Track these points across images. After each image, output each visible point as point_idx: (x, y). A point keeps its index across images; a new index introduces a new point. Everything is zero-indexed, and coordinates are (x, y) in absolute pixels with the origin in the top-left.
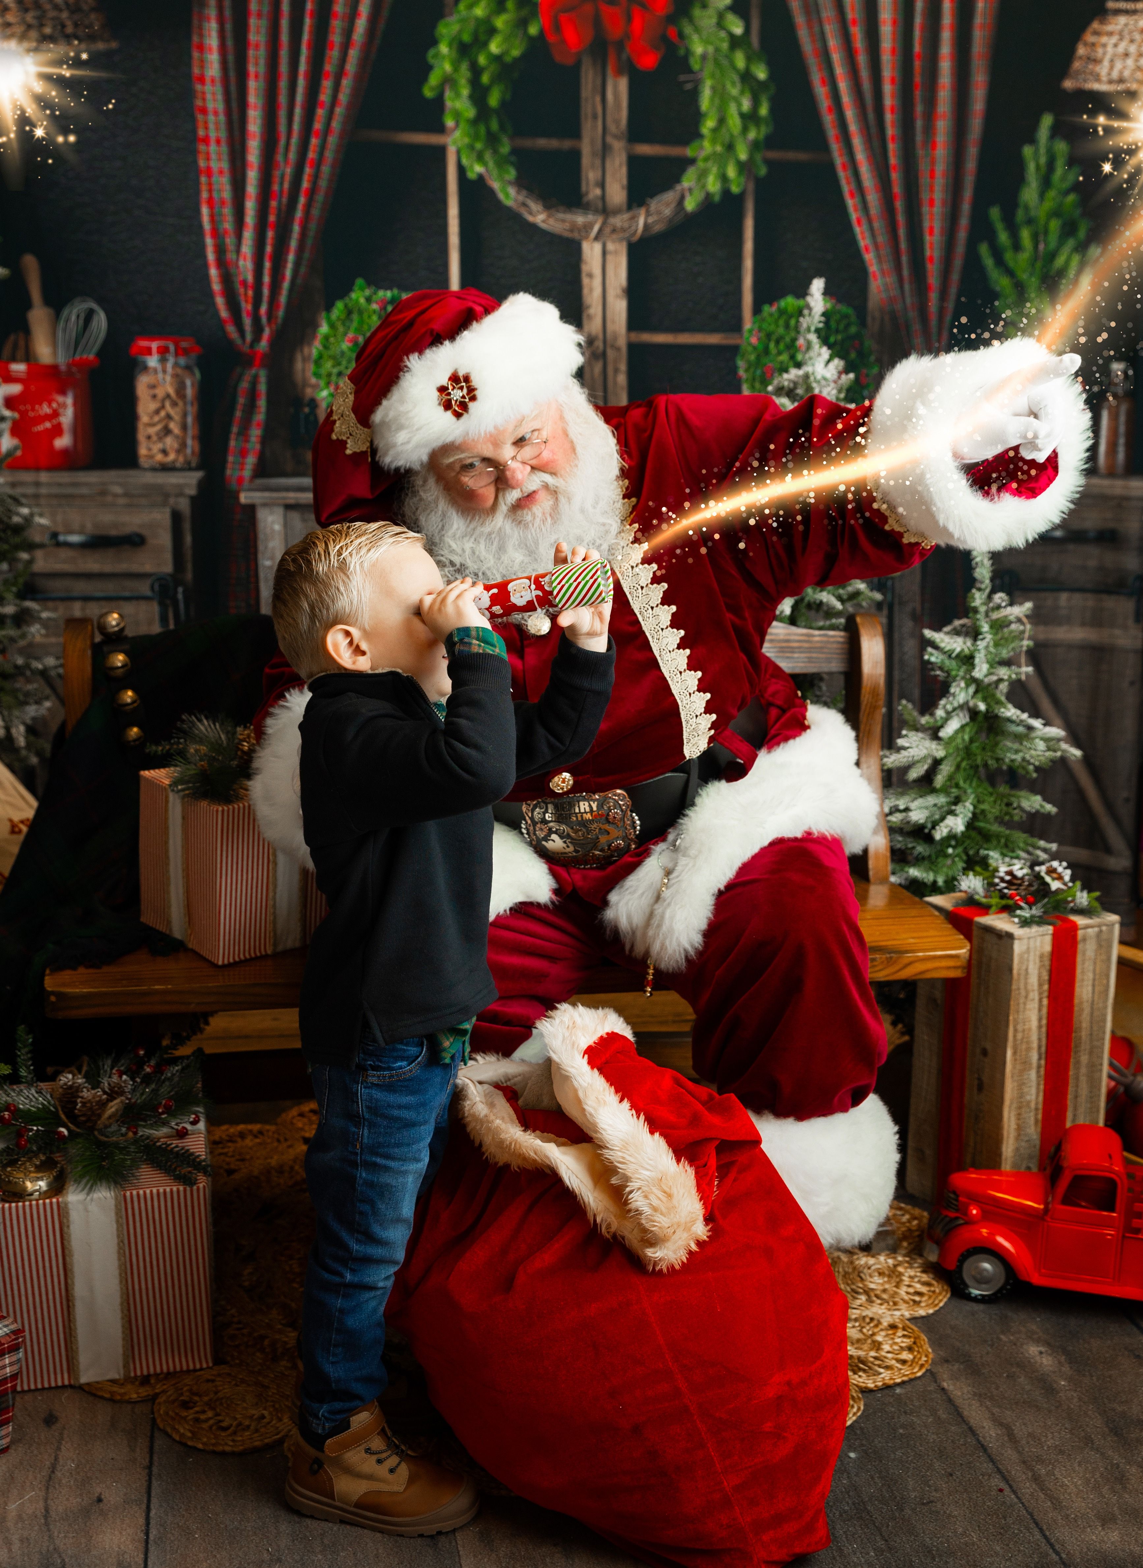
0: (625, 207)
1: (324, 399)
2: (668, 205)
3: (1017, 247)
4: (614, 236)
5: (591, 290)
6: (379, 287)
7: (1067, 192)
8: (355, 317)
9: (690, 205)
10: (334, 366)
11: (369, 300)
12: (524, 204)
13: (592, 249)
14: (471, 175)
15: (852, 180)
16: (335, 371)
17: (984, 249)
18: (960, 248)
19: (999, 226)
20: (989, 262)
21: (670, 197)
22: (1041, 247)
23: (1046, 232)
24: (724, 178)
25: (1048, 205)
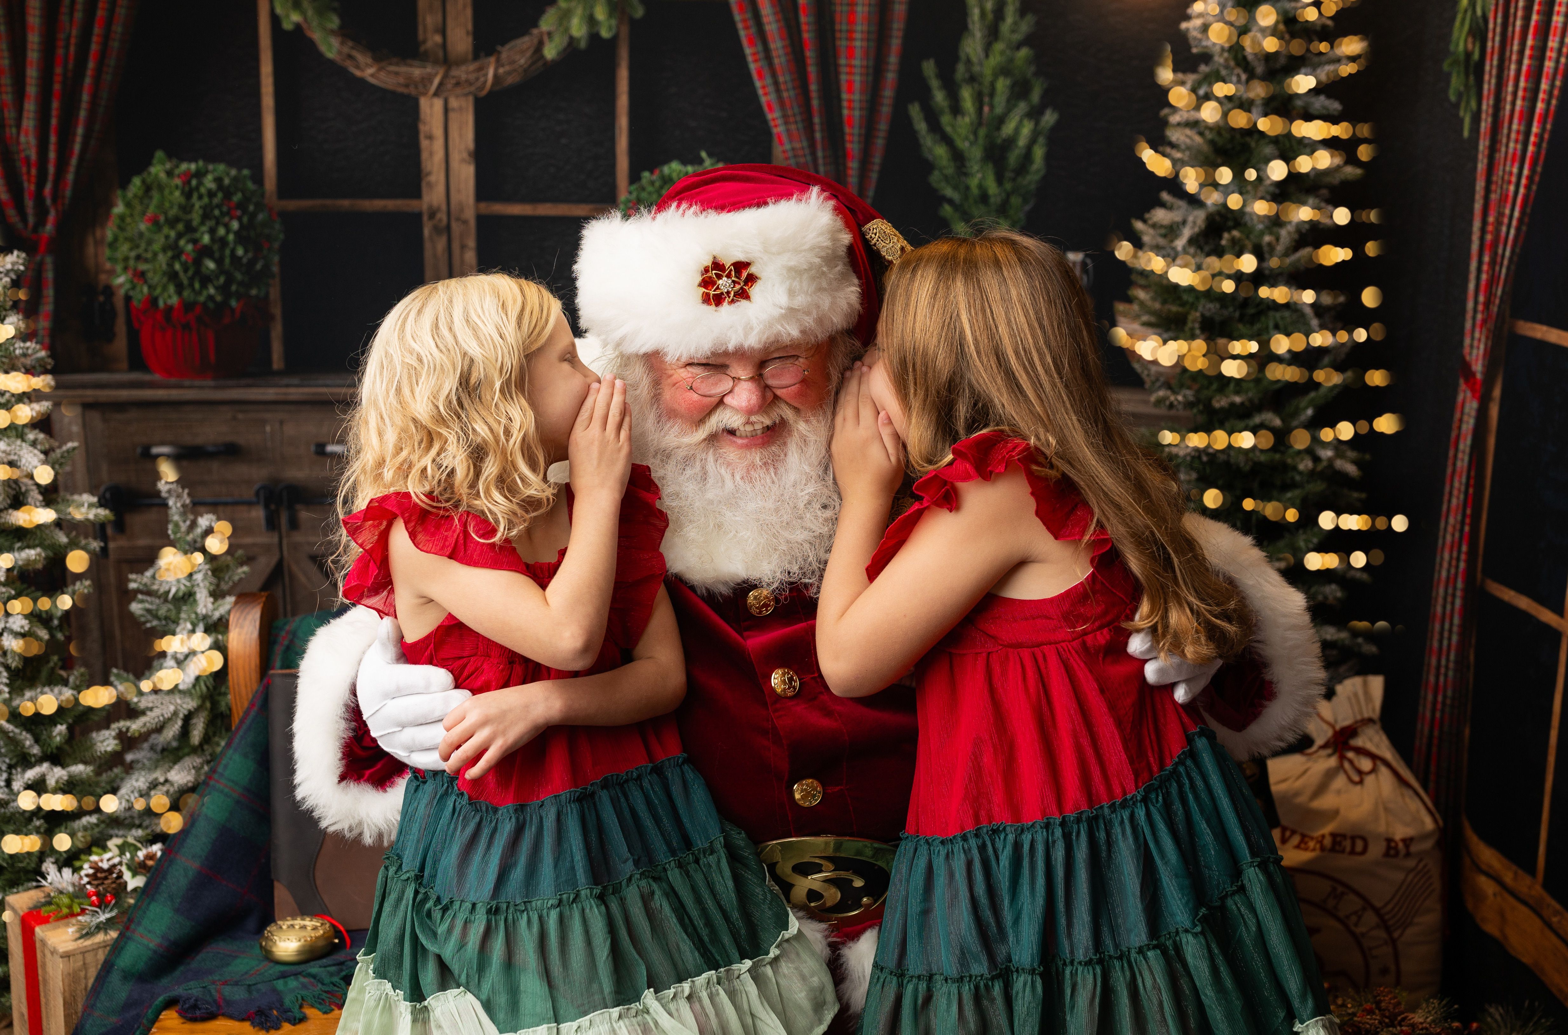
0: (470, 56)
1: (121, 285)
2: (522, 52)
3: (956, 109)
4: (459, 91)
5: (431, 154)
6: (182, 160)
7: (1018, 47)
8: (156, 195)
9: (550, 52)
10: (131, 249)
11: (169, 174)
12: (350, 57)
13: (432, 106)
14: (287, 26)
15: (751, 23)
16: (133, 254)
17: (915, 111)
18: (886, 109)
19: (934, 83)
20: (921, 126)
21: (525, 42)
22: (986, 109)
23: (992, 94)
24: (591, 20)
25: (995, 60)
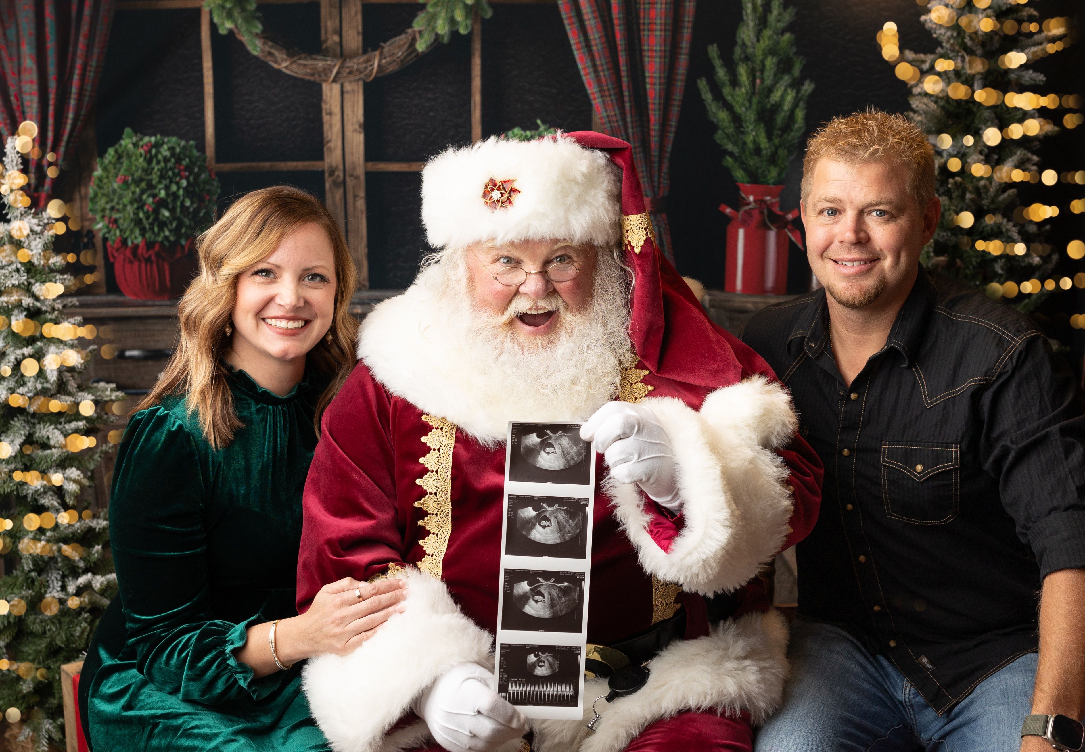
0: (360, 51)
1: (100, 230)
2: (400, 47)
3: (735, 83)
4: (352, 78)
5: (331, 126)
6: (145, 135)
7: (783, 33)
8: (125, 161)
9: (421, 46)
10: (107, 203)
11: (135, 145)
12: (270, 54)
13: (331, 90)
14: (223, 31)
15: (574, 20)
16: (108, 206)
17: (702, 84)
18: (680, 84)
19: (717, 63)
20: (708, 96)
21: (402, 39)
22: (758, 81)
23: (762, 70)
24: (452, 21)
25: (764, 43)
